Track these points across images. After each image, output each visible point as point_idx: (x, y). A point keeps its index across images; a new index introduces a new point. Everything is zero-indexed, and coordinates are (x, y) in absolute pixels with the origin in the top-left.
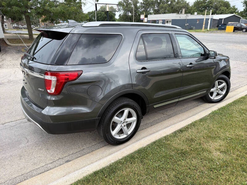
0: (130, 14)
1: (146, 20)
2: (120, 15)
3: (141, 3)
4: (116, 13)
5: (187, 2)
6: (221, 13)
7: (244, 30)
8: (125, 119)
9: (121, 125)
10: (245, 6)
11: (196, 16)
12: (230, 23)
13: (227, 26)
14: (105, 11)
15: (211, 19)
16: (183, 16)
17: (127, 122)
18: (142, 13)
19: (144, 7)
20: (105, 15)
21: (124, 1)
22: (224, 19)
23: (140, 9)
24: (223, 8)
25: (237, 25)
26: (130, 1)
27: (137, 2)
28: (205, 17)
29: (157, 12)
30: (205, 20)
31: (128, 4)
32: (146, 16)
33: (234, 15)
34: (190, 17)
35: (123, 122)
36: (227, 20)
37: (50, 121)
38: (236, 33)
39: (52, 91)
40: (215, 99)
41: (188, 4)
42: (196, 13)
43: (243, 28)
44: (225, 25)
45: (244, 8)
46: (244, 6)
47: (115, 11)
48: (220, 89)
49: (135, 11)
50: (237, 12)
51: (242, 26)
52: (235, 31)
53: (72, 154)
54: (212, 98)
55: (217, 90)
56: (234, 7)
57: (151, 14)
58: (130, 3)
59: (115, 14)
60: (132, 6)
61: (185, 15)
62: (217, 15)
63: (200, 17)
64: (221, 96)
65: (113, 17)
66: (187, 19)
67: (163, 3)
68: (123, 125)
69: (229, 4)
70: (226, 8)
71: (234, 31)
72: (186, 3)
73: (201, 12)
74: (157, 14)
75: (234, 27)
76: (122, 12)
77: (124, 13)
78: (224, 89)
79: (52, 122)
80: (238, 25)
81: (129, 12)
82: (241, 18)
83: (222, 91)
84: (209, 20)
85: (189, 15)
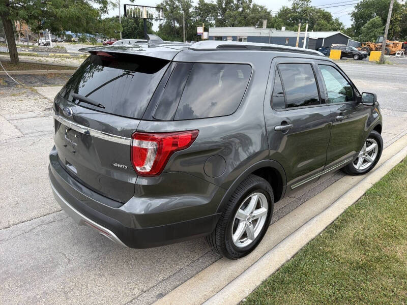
0: (177, 25)
1: (205, 35)
2: (160, 26)
3: (196, 7)
4: (154, 21)
5: (268, 11)
6: (320, 30)
7: (356, 57)
8: (252, 213)
9: (245, 222)
10: (354, 21)
11: (284, 33)
12: (334, 45)
13: (332, 50)
14: (134, 17)
15: (308, 38)
16: (265, 32)
17: (254, 216)
18: (198, 24)
19: (200, 14)
20: (135, 25)
21: (167, 2)
22: (325, 39)
23: (192, 17)
24: (323, 22)
25: (345, 49)
26: (177, 3)
27: (189, 6)
28: (298, 34)
29: (221, 24)
30: (298, 38)
31: (174, 9)
32: (206, 30)
33: (339, 34)
34: (275, 33)
35: (248, 217)
36: (330, 40)
37: (135, 224)
38: (345, 61)
39: (145, 169)
40: (360, 169)
41: (269, 13)
42: (283, 28)
43: (355, 54)
44: (328, 47)
45: (353, 23)
46: (352, 20)
47: (152, 19)
48: (369, 154)
49: (186, 20)
50: (342, 29)
51: (352, 50)
52: (343, 58)
53: (163, 280)
54: (356, 167)
55: (364, 154)
56: (337, 20)
57: (211, 26)
58: (177, 7)
59: (151, 24)
60: (181, 12)
61: (268, 30)
62: (315, 33)
63: (290, 34)
64: (370, 164)
65: (149, 28)
66: (271, 37)
67: (230, 10)
68: (248, 223)
69: (331, 17)
70: (326, 22)
71: (341, 58)
72: (266, 12)
73: (290, 26)
74: (222, 27)
75: (342, 52)
76: (164, 22)
77: (166, 22)
78: (374, 152)
79: (139, 227)
80: (348, 49)
81: (176, 22)
82: (348, 38)
83: (370, 156)
84: (304, 39)
85: (274, 30)
